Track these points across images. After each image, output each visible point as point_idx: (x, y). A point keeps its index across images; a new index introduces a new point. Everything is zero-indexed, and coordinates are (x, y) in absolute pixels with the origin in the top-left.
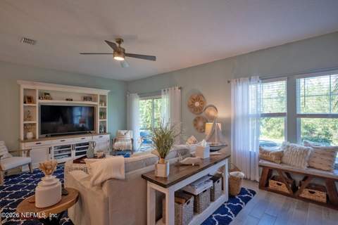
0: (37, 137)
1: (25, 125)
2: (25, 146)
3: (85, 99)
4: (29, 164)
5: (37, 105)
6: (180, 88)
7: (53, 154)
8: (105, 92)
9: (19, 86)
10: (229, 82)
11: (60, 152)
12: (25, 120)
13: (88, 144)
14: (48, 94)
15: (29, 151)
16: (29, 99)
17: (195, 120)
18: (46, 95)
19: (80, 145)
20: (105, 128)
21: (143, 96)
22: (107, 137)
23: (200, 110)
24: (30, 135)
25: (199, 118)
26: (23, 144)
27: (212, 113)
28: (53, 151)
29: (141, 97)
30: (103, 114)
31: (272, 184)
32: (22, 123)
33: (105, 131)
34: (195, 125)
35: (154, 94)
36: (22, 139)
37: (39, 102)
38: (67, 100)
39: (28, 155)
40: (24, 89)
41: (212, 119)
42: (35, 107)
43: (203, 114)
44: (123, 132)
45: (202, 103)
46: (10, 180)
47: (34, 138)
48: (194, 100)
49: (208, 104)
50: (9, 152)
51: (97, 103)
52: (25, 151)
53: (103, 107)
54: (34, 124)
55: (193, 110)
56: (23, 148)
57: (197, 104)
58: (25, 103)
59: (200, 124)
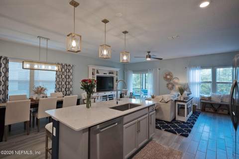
0: (96, 92)
3: (110, 73)
5: (96, 76)
6: (159, 69)
8: (118, 70)
9: (88, 67)
10: (186, 68)
13: (112, 95)
17: (168, 84)
23: (170, 79)
25: (170, 83)
27: (176, 81)
28: (102, 98)
31: (207, 109)
34: (167, 87)
35: (145, 71)
38: (104, 74)
40: (92, 69)
41: (177, 84)
43: (171, 82)
45: (172, 76)
48: (167, 75)
49: (174, 77)
51: (115, 75)
53: (117, 77)
55: (166, 79)
57: (168, 77)
59: (170, 86)
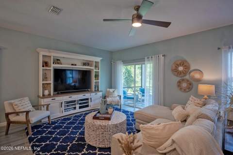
0: (52, 94)
1: (43, 84)
2: (43, 102)
3: (84, 64)
4: (49, 117)
5: (52, 69)
6: (164, 56)
7: (63, 108)
8: (98, 59)
9: (38, 53)
10: (219, 49)
11: (68, 106)
12: (43, 80)
14: (59, 60)
15: (48, 105)
16: (46, 64)
17: (179, 82)
18: (57, 61)
19: (82, 100)
20: (98, 87)
21: (126, 62)
22: (100, 94)
23: (184, 73)
24: (46, 92)
25: (183, 80)
26: (42, 99)
27: (197, 76)
28: (63, 105)
29: (124, 63)
30: (97, 76)
32: (41, 82)
33: (98, 90)
34: (179, 86)
35: (140, 60)
36: (41, 95)
37: (53, 66)
38: (72, 65)
39: (47, 109)
40: (43, 56)
42: (50, 70)
43: (187, 77)
44: (111, 90)
45: (186, 67)
46: (36, 130)
47: (50, 95)
48: (178, 65)
49: (192, 68)
50: (33, 106)
51: (93, 68)
52: (43, 106)
53: (97, 71)
54: (50, 84)
55: (176, 73)
56: (43, 104)
57: (181, 68)
58: (43, 66)
59: (184, 85)
